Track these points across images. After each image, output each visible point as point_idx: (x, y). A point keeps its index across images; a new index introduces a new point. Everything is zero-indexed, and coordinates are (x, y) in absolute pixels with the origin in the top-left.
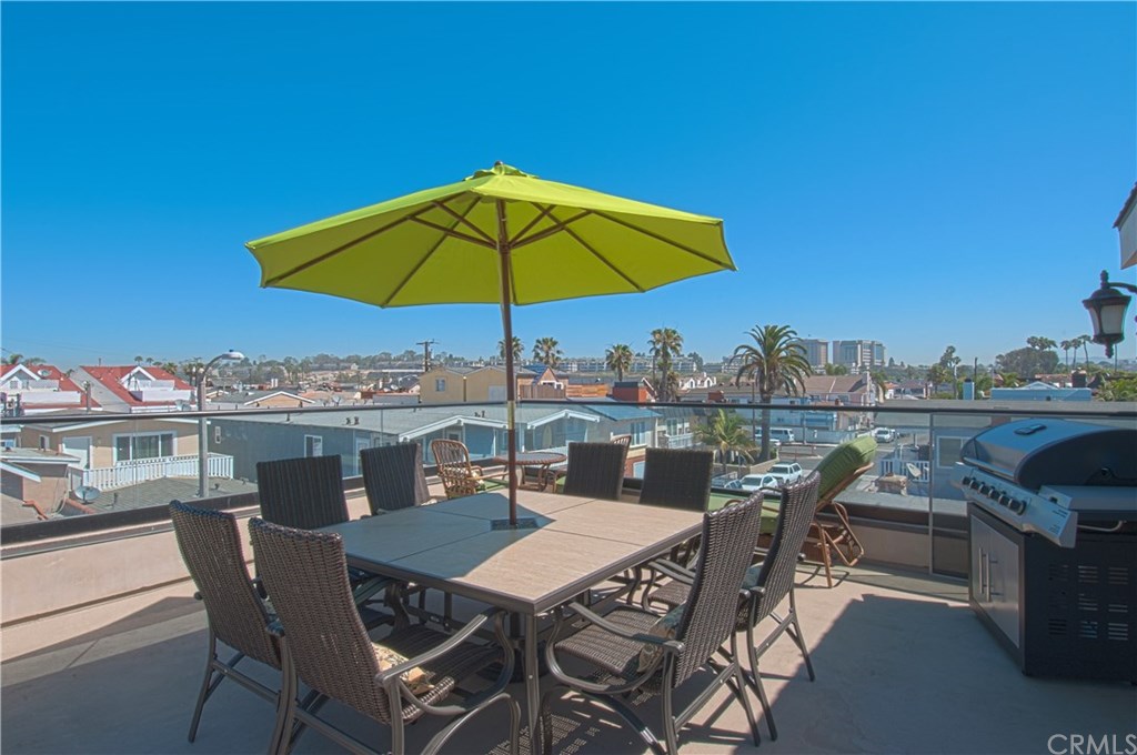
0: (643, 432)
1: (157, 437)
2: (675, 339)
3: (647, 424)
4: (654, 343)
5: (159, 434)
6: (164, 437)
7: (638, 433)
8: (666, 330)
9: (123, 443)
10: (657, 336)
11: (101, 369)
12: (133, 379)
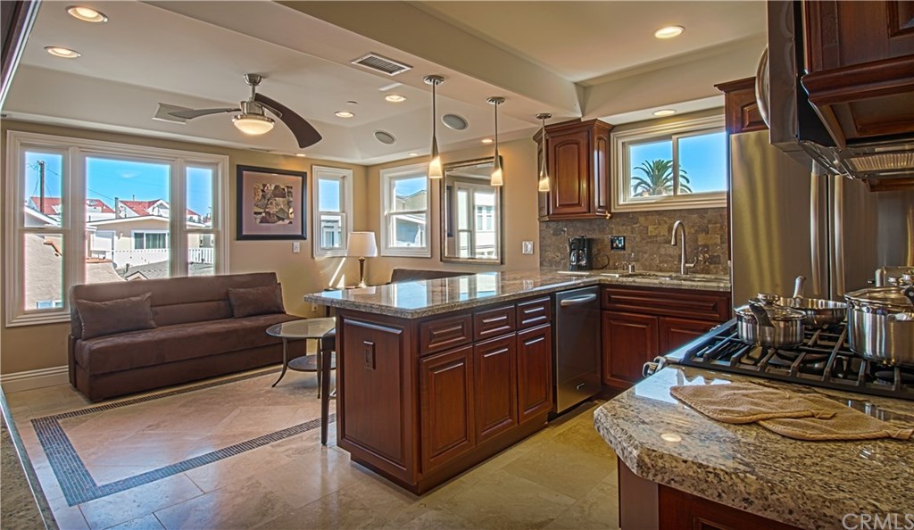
1: (164, 234)
11: (133, 203)
12: (156, 209)
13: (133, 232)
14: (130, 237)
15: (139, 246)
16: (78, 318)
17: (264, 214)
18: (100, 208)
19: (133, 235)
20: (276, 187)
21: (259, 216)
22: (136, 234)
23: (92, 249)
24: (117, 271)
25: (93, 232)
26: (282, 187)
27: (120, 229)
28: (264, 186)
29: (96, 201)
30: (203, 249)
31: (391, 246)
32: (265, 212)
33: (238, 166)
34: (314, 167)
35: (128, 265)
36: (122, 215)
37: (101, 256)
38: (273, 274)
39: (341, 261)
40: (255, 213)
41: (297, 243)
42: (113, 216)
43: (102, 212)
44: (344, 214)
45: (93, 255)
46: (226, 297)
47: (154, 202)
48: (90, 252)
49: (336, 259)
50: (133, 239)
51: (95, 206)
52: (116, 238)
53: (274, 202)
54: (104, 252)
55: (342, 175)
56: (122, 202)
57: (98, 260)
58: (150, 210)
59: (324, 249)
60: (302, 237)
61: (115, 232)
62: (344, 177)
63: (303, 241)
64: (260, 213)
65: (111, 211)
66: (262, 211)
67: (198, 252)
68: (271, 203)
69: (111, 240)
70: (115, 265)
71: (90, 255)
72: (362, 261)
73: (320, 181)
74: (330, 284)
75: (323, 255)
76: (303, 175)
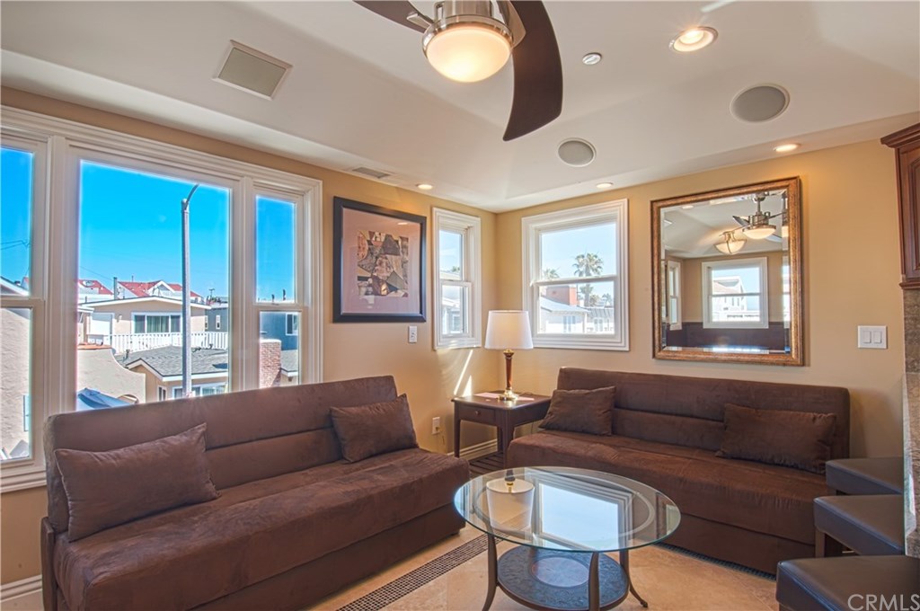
0: (574, 323)
1: (167, 317)
2: (596, 263)
3: (577, 317)
4: (578, 266)
5: (169, 314)
6: (173, 317)
7: (569, 323)
8: (588, 255)
9: (139, 319)
10: (581, 260)
11: (132, 284)
12: (157, 291)
13: (133, 314)
14: (130, 319)
15: (140, 329)
16: (60, 485)
17: (370, 281)
18: (97, 289)
19: (133, 317)
20: (388, 237)
21: (364, 283)
22: (136, 317)
23: (88, 333)
24: (116, 357)
25: (89, 314)
26: (396, 238)
27: (119, 311)
28: (372, 234)
29: (93, 281)
30: (210, 333)
31: (540, 332)
32: (373, 277)
33: (336, 198)
34: (435, 209)
35: (128, 351)
36: (120, 296)
37: (99, 342)
38: (389, 379)
39: (467, 354)
40: (360, 278)
41: (413, 327)
42: (112, 297)
43: (100, 293)
44: (470, 284)
45: (90, 340)
46: (327, 424)
47: (154, 284)
48: (86, 336)
49: (462, 351)
50: (133, 323)
51: (92, 287)
52: (114, 321)
53: (384, 260)
54: (101, 337)
55: (466, 226)
56: (120, 283)
57: (95, 346)
58: (150, 292)
59: (446, 337)
60: (420, 319)
61: (113, 314)
62: (468, 229)
63: (420, 324)
64: (366, 279)
65: (109, 293)
66: (369, 275)
67: (204, 336)
68: (381, 263)
69: (108, 323)
70: (114, 351)
71: (86, 340)
72: (509, 356)
73: (441, 232)
74: (455, 393)
75: (447, 346)
76: (421, 220)
